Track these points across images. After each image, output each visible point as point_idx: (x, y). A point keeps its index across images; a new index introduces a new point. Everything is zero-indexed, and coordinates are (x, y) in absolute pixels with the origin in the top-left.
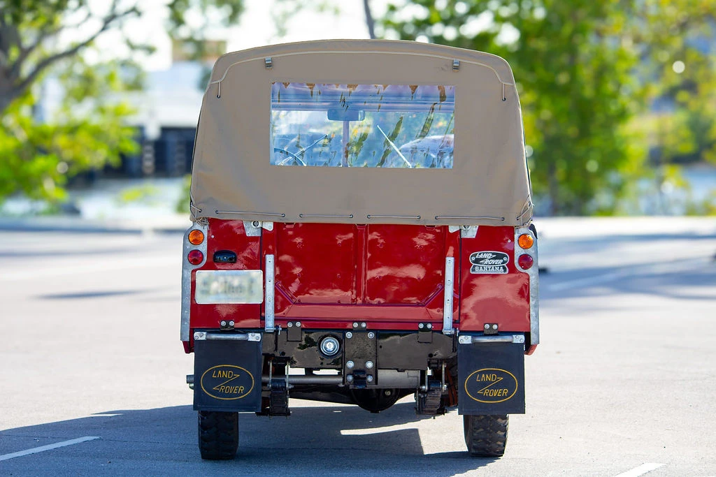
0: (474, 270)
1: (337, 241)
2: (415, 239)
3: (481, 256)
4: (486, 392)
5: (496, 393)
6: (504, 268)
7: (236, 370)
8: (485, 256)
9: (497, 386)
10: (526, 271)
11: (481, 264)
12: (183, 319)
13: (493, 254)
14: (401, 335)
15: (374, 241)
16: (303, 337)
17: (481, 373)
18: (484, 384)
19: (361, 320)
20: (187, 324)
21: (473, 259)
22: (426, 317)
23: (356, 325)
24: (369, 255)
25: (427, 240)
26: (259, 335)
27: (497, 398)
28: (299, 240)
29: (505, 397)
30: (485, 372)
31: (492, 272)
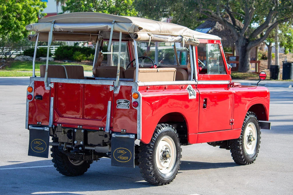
0: (118, 107)
1: (75, 93)
2: (101, 93)
3: (120, 101)
4: (121, 158)
5: (124, 158)
6: (128, 107)
7: (41, 142)
8: (122, 101)
9: (124, 155)
10: (136, 108)
11: (120, 104)
12: (26, 121)
13: (125, 100)
14: (94, 132)
15: (87, 93)
16: (62, 130)
17: (119, 149)
18: (120, 154)
19: (80, 125)
20: (27, 122)
21: (118, 102)
22: (102, 125)
23: (78, 127)
24: (85, 99)
25: (105, 94)
26: (48, 128)
27: (124, 160)
28: (63, 92)
29: (127, 160)
30: (120, 149)
31: (124, 108)
